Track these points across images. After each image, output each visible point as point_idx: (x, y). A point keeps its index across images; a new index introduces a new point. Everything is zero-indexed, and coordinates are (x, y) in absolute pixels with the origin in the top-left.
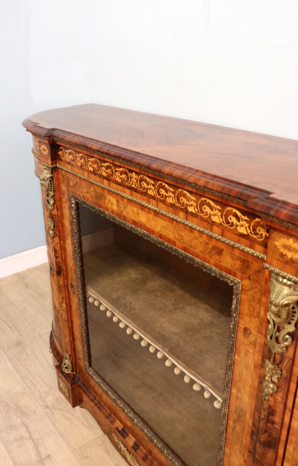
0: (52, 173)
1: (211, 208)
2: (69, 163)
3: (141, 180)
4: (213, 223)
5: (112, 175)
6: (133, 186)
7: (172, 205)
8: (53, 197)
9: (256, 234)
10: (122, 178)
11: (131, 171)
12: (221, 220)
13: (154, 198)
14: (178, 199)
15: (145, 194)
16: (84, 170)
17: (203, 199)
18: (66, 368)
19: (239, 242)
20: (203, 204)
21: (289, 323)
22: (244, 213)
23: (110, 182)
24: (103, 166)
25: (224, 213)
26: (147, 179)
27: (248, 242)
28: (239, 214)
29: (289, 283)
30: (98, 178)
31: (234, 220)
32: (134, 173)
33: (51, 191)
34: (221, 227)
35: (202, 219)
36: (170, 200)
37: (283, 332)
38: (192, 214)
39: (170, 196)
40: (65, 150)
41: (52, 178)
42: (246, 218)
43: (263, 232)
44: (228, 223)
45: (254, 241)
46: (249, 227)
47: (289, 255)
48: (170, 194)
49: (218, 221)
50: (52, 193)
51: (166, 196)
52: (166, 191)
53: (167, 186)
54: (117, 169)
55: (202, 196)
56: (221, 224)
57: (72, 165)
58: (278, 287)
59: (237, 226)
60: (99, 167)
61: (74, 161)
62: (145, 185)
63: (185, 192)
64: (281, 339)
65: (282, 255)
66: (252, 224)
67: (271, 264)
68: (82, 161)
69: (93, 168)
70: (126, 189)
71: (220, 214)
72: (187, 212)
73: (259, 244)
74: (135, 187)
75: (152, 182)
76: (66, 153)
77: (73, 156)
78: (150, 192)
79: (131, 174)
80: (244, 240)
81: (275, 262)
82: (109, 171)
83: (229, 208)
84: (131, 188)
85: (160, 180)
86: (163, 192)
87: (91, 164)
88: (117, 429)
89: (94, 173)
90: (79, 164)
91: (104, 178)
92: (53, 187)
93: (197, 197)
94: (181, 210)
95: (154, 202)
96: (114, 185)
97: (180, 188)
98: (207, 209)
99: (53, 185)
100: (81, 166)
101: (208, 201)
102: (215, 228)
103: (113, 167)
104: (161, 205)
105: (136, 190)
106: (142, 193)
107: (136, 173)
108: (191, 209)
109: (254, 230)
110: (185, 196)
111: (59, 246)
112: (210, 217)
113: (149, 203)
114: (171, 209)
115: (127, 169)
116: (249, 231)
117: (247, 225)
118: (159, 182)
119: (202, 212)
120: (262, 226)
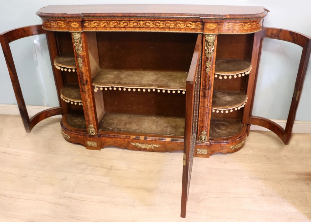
0: (81, 35)
1: (180, 24)
2: (93, 27)
3: (145, 23)
4: (181, 28)
5: (127, 25)
6: (141, 26)
7: (163, 28)
8: (82, 47)
9: (198, 27)
10: (134, 25)
11: (140, 21)
12: (185, 26)
13: (153, 28)
14: (165, 25)
15: (148, 27)
16: (107, 27)
17: (177, 22)
18: (93, 132)
19: (192, 31)
20: (177, 23)
21: (213, 47)
22: (193, 22)
23: (126, 28)
24: (121, 23)
25: (186, 24)
26: (149, 22)
27: (195, 30)
28: (191, 23)
29: (212, 36)
30: (117, 29)
31: (189, 25)
32: (141, 21)
33: (80, 44)
34: (185, 29)
35: (177, 28)
36: (161, 27)
37: (211, 50)
38: (172, 28)
39: (161, 25)
40: (90, 22)
41: (81, 37)
42: (194, 23)
43: (200, 26)
44: (187, 26)
45: (197, 29)
46: (195, 26)
47: (211, 28)
48: (162, 24)
49: (183, 27)
50: (81, 45)
51: (159, 25)
52: (159, 23)
53: (160, 22)
54: (131, 22)
55: (176, 21)
56: (184, 28)
57: (97, 28)
58: (209, 38)
59: (191, 26)
60: (118, 24)
61: (98, 25)
62: (148, 24)
63: (168, 22)
64: (211, 53)
65: (209, 29)
66: (196, 24)
67: (206, 33)
68: (105, 24)
69: (114, 25)
70: (137, 29)
71: (184, 25)
72: (169, 28)
73: (199, 29)
74: (142, 26)
75: (152, 22)
76: (91, 23)
77: (98, 23)
78: (151, 26)
79: (139, 22)
80: (194, 30)
81: (207, 31)
82: (125, 24)
83: (187, 22)
84: (140, 27)
85: (156, 20)
86: (158, 24)
87: (112, 24)
88: (133, 139)
89: (115, 27)
90: (103, 26)
91: (122, 27)
92: (81, 42)
93: (174, 22)
94: (167, 28)
95: (153, 29)
96: (129, 29)
97: (166, 21)
98: (179, 25)
99: (81, 41)
100: (104, 26)
101: (179, 22)
102: (182, 30)
103: (128, 22)
104: (157, 29)
105: (143, 28)
106: (146, 28)
107: (143, 21)
108: (171, 27)
109: (197, 26)
110: (168, 23)
111: (85, 70)
112: (180, 27)
113: (151, 30)
114: (162, 29)
115: (137, 20)
116: (195, 27)
117: (194, 25)
118: (156, 21)
119: (176, 26)
120: (200, 24)
